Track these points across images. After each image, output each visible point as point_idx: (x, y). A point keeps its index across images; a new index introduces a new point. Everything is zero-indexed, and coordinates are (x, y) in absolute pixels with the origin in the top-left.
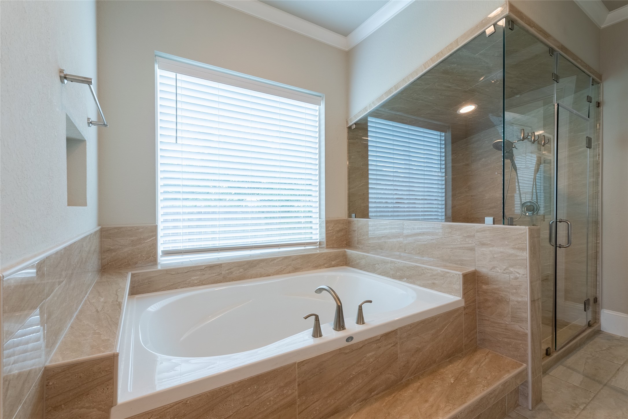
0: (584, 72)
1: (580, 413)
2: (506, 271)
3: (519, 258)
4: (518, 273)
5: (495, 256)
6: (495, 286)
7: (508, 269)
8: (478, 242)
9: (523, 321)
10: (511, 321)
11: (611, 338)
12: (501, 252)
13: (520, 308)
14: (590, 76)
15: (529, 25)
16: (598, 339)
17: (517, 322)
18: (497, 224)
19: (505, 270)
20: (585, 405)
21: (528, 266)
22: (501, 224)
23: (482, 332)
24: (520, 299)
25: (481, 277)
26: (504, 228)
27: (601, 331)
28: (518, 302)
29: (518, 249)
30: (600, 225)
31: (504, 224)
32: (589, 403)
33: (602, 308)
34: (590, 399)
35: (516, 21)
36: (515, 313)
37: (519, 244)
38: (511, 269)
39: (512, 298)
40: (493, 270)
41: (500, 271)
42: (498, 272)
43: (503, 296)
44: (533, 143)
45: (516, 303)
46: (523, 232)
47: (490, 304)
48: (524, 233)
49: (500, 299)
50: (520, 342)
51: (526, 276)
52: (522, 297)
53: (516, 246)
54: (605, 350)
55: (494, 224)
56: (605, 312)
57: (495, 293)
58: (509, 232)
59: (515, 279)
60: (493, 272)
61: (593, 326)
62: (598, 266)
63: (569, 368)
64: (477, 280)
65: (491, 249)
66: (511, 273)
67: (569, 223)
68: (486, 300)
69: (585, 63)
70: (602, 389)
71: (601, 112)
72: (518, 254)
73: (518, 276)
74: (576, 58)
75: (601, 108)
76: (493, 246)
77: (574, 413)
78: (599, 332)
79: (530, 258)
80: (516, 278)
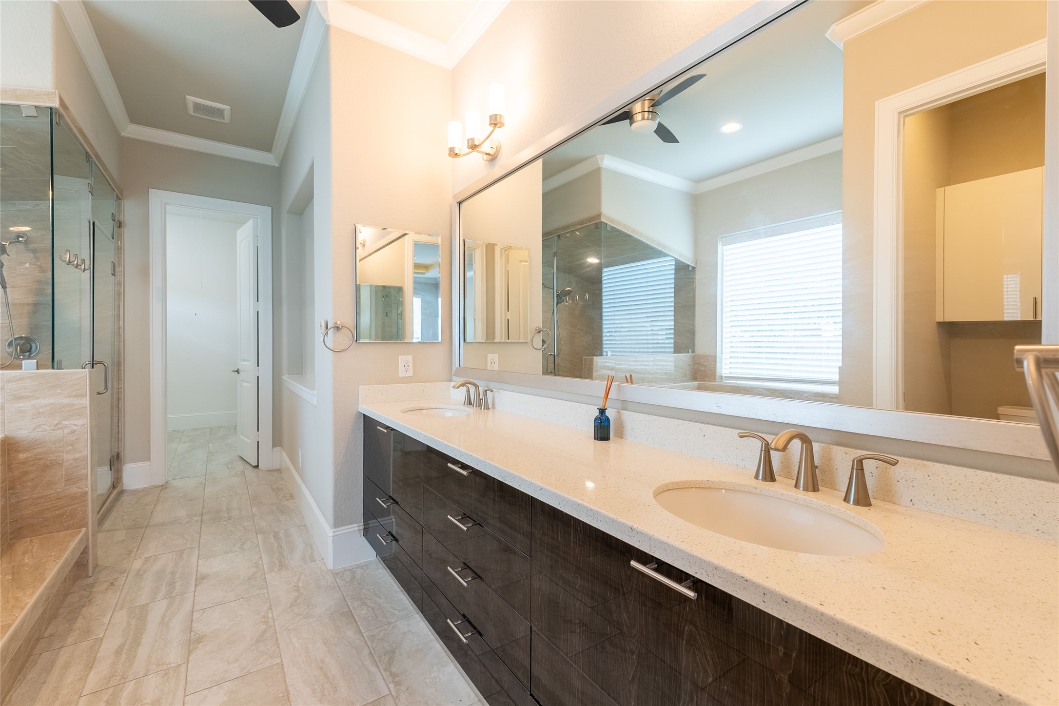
0: (110, 185)
1: (135, 555)
2: (59, 426)
3: (76, 407)
4: (75, 425)
5: (41, 411)
6: (39, 450)
7: (61, 424)
8: (10, 396)
9: (81, 479)
10: (66, 486)
11: (135, 492)
12: (50, 404)
13: (77, 466)
14: (115, 191)
15: (73, 124)
16: (125, 498)
17: (74, 484)
18: (42, 369)
19: (56, 426)
20: (137, 547)
21: (88, 415)
22: (50, 369)
23: (17, 520)
24: (77, 456)
25: (15, 443)
26: (56, 374)
27: (123, 490)
28: (75, 459)
29: (76, 396)
30: (122, 367)
31: (53, 368)
32: (139, 544)
33: (124, 464)
34: (139, 542)
35: (63, 116)
36: (71, 474)
37: (77, 390)
38: (66, 423)
39: (66, 457)
40: (37, 430)
41: (48, 428)
42: (46, 430)
43: (54, 459)
44: (68, 264)
45: (71, 462)
46: (81, 375)
47: (32, 476)
48: (83, 377)
49: (48, 464)
50: (77, 505)
51: (86, 426)
52: (81, 451)
53: (73, 393)
54: (134, 504)
55: (38, 369)
56: (128, 467)
57: (40, 459)
58: (63, 378)
59: (70, 433)
60: (38, 432)
61: (117, 487)
62: (120, 415)
63: (108, 531)
64: (8, 450)
65: (34, 402)
66: (66, 426)
67: (106, 364)
68: (26, 473)
69: (111, 175)
70: (145, 530)
71: (123, 235)
72: (76, 402)
73: (75, 428)
74: (106, 169)
75: (123, 230)
76: (38, 398)
77: (131, 556)
78: (122, 492)
79: (91, 404)
80: (73, 432)
